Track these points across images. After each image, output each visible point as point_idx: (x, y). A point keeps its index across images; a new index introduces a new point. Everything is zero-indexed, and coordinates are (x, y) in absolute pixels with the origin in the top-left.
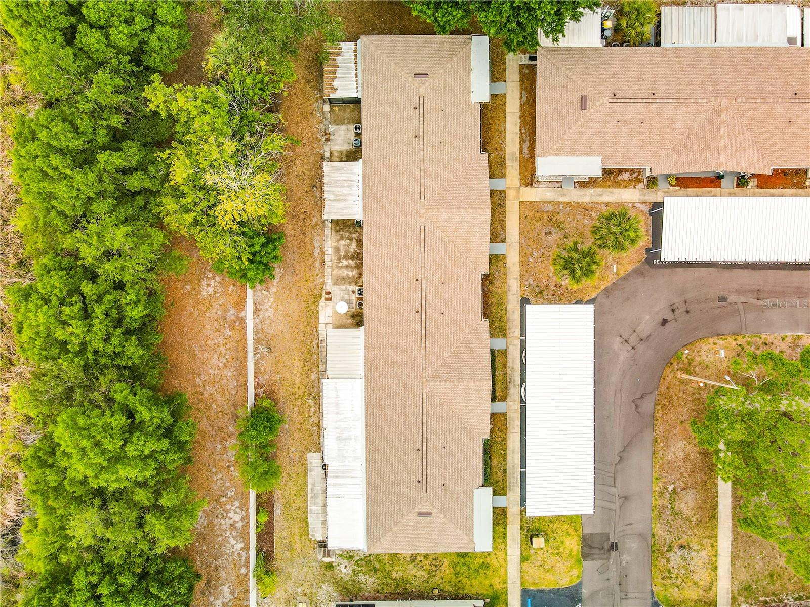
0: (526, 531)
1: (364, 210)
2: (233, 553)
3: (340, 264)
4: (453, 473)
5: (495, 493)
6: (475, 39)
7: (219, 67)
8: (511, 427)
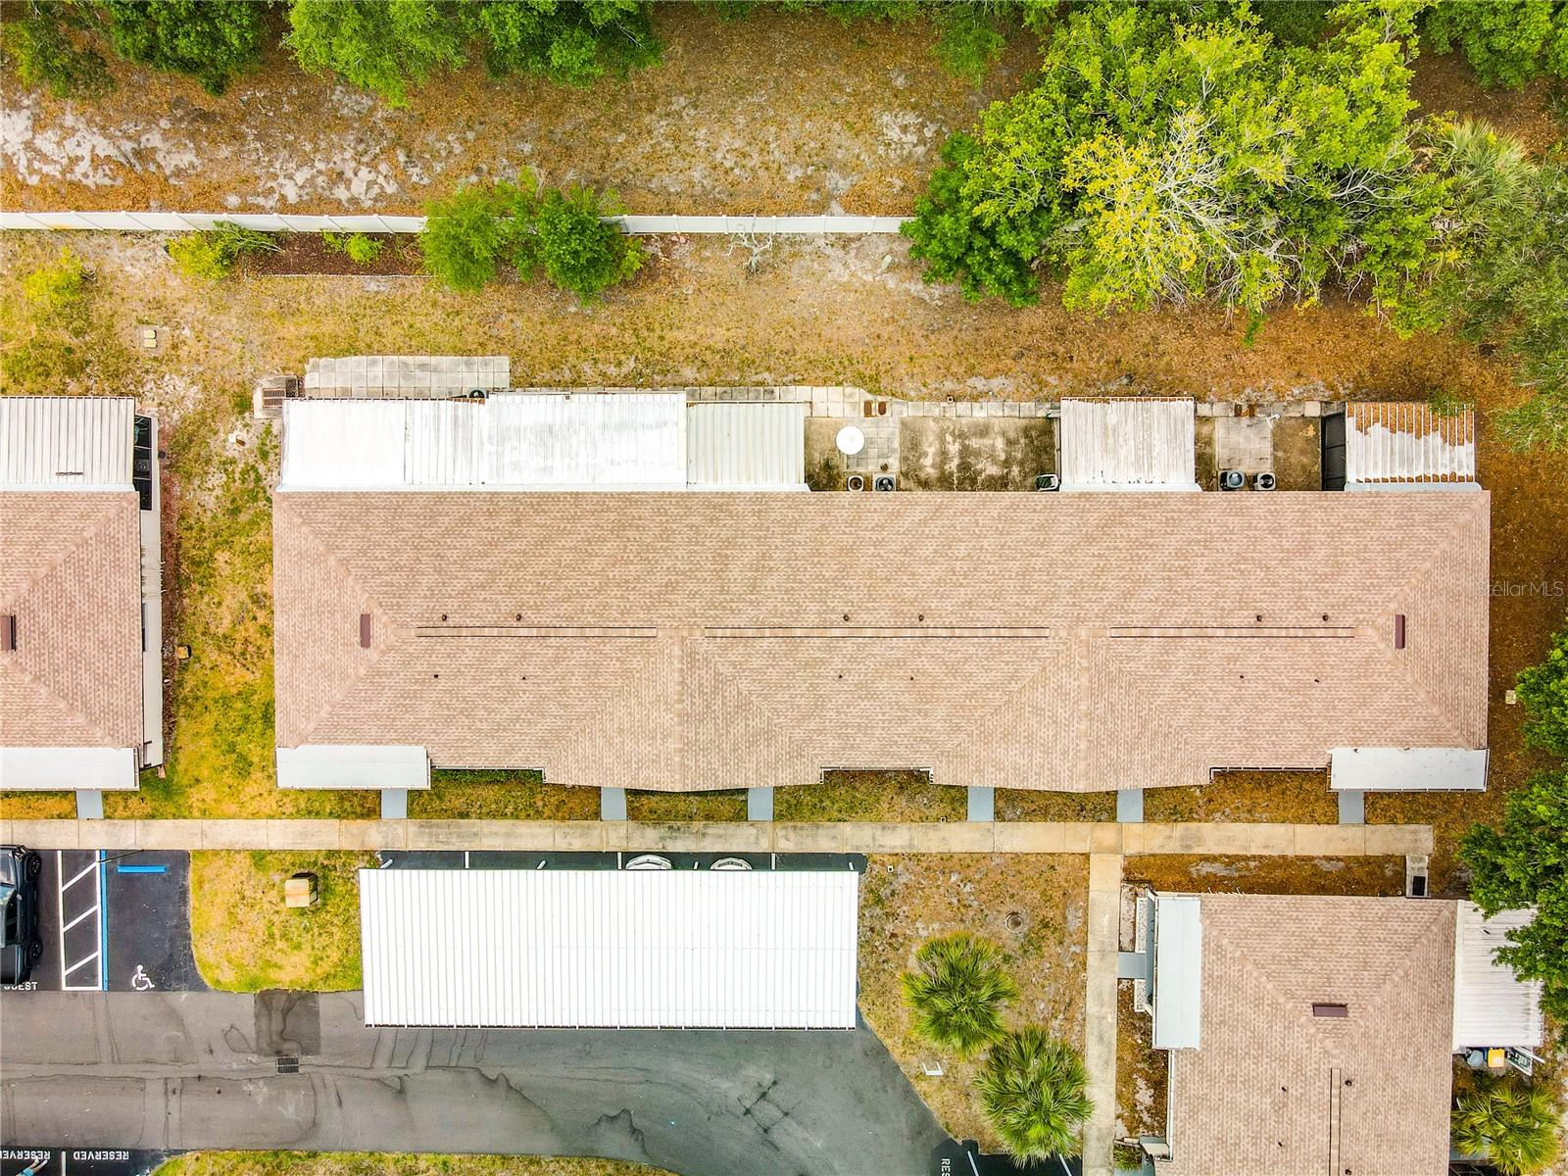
0: (326, 862)
1: (1081, 495)
2: (275, 177)
3: (949, 438)
4: (464, 698)
5: (414, 795)
6: (1480, 757)
7: (1447, 148)
8: (568, 830)
